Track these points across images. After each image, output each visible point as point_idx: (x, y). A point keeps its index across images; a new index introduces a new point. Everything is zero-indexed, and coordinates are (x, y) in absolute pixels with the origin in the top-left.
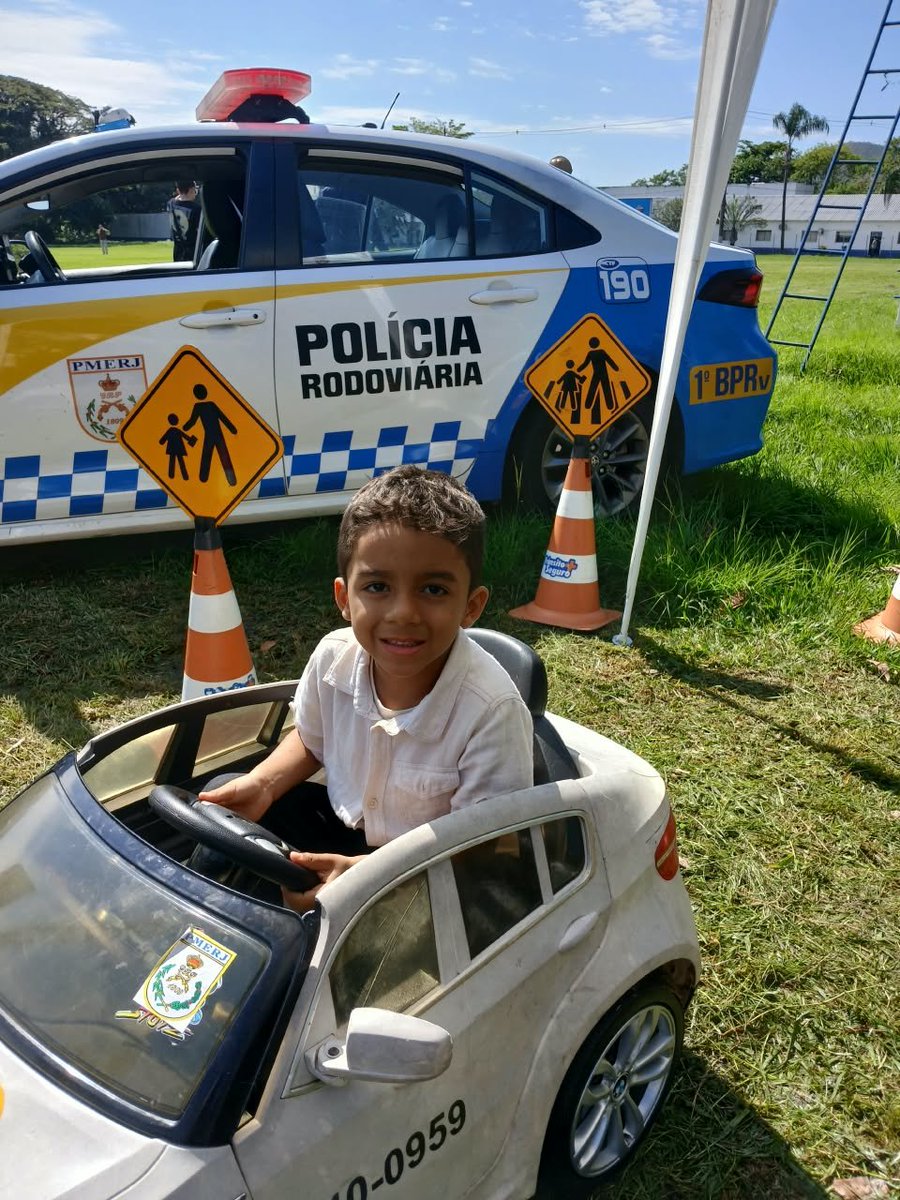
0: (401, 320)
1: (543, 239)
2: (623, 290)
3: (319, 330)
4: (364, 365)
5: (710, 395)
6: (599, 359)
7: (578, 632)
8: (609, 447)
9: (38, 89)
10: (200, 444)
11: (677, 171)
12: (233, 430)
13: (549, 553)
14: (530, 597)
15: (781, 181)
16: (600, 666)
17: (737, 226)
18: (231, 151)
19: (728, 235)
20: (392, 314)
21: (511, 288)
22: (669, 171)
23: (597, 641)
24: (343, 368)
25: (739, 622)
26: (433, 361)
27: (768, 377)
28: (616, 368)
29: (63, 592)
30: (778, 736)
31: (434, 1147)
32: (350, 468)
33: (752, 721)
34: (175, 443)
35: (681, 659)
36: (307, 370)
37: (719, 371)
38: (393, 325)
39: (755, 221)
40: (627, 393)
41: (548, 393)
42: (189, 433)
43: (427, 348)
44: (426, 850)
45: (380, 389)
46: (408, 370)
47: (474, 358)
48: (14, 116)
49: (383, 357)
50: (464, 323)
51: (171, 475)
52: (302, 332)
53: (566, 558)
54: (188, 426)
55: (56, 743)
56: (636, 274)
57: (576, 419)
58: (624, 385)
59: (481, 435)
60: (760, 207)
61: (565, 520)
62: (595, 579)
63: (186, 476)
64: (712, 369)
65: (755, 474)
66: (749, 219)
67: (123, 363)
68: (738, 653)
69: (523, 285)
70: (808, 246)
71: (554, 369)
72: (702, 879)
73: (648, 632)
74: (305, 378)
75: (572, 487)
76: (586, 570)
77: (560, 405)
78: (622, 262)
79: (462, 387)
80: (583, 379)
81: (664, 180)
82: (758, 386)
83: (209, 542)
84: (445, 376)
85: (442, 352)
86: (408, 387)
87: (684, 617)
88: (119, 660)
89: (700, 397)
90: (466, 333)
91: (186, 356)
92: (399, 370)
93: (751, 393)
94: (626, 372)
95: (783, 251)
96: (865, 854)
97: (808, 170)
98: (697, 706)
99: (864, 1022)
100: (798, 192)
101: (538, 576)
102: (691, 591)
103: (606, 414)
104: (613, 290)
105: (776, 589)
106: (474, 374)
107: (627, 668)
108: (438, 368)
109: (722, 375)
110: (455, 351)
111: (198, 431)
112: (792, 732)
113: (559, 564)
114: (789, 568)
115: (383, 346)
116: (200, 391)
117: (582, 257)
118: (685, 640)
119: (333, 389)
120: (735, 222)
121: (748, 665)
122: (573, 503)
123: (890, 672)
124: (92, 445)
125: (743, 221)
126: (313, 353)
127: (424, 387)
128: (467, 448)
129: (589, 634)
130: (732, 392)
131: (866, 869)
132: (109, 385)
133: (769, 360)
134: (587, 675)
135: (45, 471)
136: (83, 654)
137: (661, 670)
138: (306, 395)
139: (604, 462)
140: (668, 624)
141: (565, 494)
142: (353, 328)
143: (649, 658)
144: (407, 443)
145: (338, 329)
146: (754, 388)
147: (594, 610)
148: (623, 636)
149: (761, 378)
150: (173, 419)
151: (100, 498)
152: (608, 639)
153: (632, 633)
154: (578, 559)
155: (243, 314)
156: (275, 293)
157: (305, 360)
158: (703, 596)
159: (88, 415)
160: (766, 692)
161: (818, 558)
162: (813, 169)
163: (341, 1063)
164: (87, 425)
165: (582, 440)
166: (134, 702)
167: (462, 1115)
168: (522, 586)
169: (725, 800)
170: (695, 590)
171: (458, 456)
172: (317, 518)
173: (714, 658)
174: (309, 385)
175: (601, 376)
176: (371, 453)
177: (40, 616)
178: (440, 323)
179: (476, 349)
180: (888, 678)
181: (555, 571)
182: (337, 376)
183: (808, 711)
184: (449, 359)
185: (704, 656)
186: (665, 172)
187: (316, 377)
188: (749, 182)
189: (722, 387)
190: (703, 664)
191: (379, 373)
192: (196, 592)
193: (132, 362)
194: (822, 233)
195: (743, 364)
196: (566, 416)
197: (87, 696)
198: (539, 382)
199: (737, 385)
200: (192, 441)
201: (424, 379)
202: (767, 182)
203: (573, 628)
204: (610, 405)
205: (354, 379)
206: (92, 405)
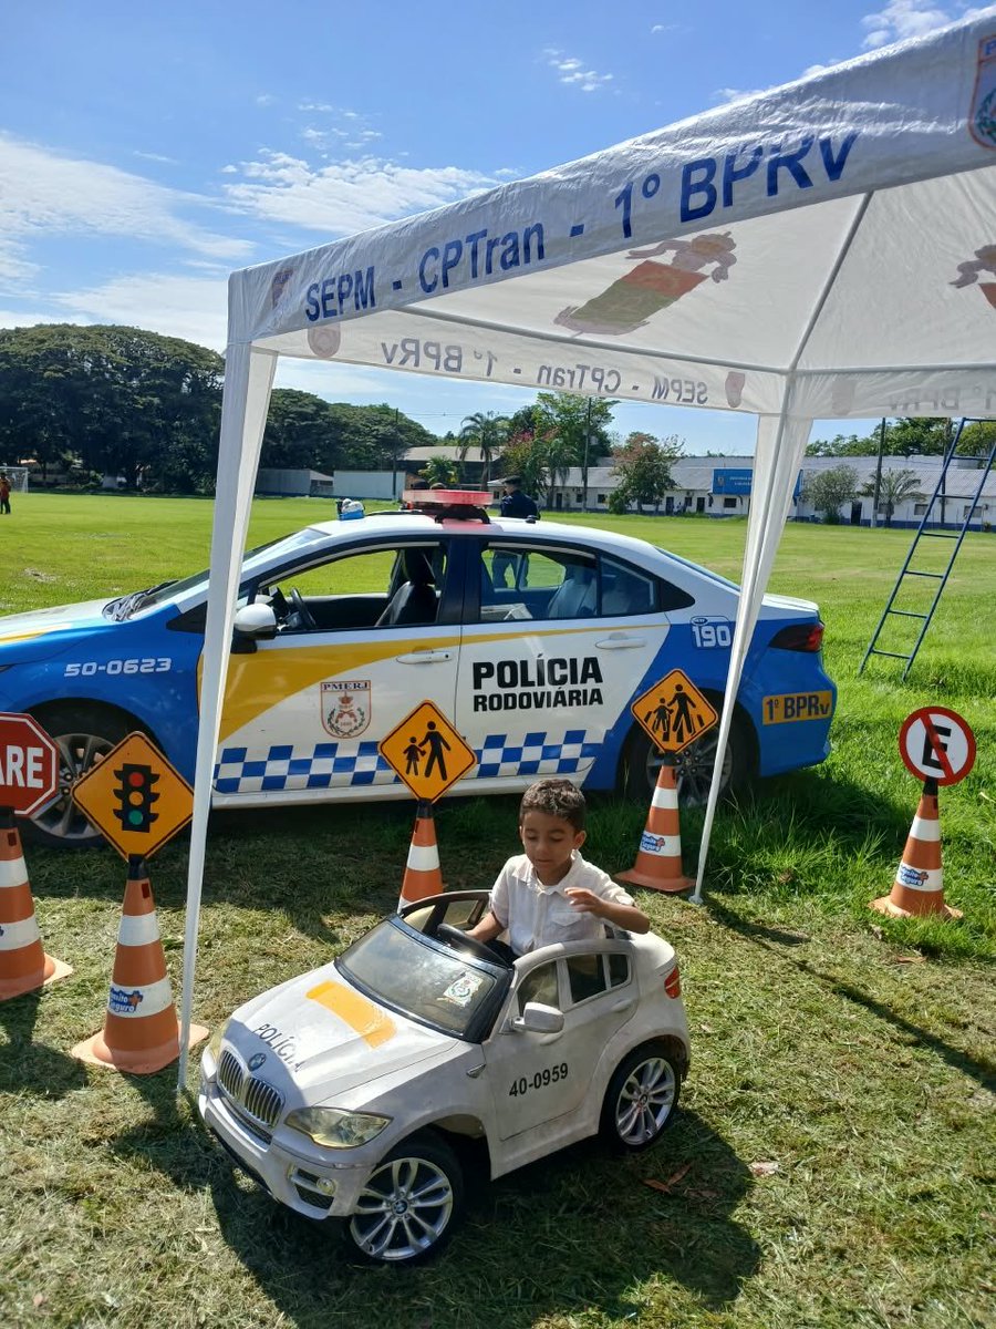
0: (546, 659)
1: (652, 602)
2: (710, 640)
3: (489, 666)
4: (518, 690)
5: (779, 717)
6: (682, 699)
7: (662, 892)
8: (699, 753)
9: (194, 349)
10: (427, 756)
11: (830, 441)
12: (448, 748)
13: (645, 833)
14: (631, 865)
15: (942, 454)
16: (676, 916)
17: (894, 499)
18: (437, 544)
19: (885, 508)
20: (540, 655)
21: (627, 638)
22: (822, 441)
23: (677, 899)
24: (503, 691)
25: (783, 893)
26: (567, 688)
27: (828, 705)
28: (694, 706)
29: (298, 841)
30: (791, 968)
31: (554, 1080)
32: (503, 761)
33: (776, 958)
34: (412, 753)
35: (736, 916)
36: (478, 692)
37: (786, 700)
38: (540, 664)
39: (912, 494)
40: (702, 723)
41: (646, 720)
42: (422, 749)
43: (563, 680)
44: (556, 953)
45: (529, 706)
46: (549, 693)
47: (598, 686)
48: (167, 373)
49: (532, 684)
50: (591, 662)
51: (408, 772)
52: (477, 667)
53: (657, 837)
54: (422, 744)
55: (313, 939)
56: (720, 629)
57: (666, 738)
58: (700, 718)
59: (601, 741)
60: (919, 481)
61: (657, 810)
62: (679, 854)
63: (416, 774)
64: (781, 698)
65: (828, 778)
66: (906, 492)
67: (357, 686)
68: (779, 914)
69: (635, 636)
70: (974, 521)
71: (651, 703)
72: (717, 1039)
73: (715, 896)
74: (476, 698)
75: (662, 786)
76: (671, 847)
77: (655, 728)
78: (710, 620)
79: (588, 706)
80: (671, 711)
81: (817, 451)
82: (820, 712)
83: (426, 813)
84: (577, 698)
85: (574, 681)
86: (548, 706)
87: (744, 887)
88: (347, 890)
89: (771, 718)
90: (592, 668)
91: (426, 706)
92: (543, 694)
93: (813, 717)
94: (700, 708)
95: (943, 526)
96: (825, 1035)
97: (971, 443)
98: (740, 947)
99: (792, 1108)
100: (959, 467)
101: (638, 850)
102: (750, 868)
103: (687, 736)
104: (702, 640)
105: (815, 871)
106: (597, 697)
107: (696, 919)
108: (571, 692)
109: (789, 703)
110: (584, 681)
111: (428, 747)
112: (803, 966)
113: (652, 841)
114: (828, 854)
115: (532, 676)
116: (432, 725)
117: (680, 616)
118: (742, 904)
119: (495, 705)
120: (891, 495)
121: (783, 923)
122: (664, 798)
123: (883, 933)
124: (328, 740)
125: (900, 494)
126: (484, 681)
127: (560, 705)
128: (588, 749)
129: (671, 894)
130: (798, 715)
131: (823, 1044)
132: (346, 700)
133: (829, 692)
134: (665, 921)
135: (295, 756)
136: (321, 885)
137: (720, 922)
138: (476, 709)
139: (696, 765)
140: (733, 891)
141: (657, 790)
142: (512, 665)
143: (713, 913)
144: (545, 744)
145: (502, 665)
146: (817, 713)
147: (678, 877)
148: (696, 896)
149: (822, 706)
150: (413, 740)
151: (328, 777)
152: (686, 899)
153: (703, 895)
154: (666, 838)
155: (439, 654)
156: (461, 641)
157: (477, 685)
158: (759, 872)
159: (329, 720)
160: (791, 941)
161: (849, 849)
162: (977, 443)
163: (522, 1022)
164: (328, 726)
165: (670, 753)
166: (357, 919)
167: (566, 1070)
168: (626, 857)
169: (743, 1001)
170: (752, 867)
171: (583, 755)
172: (477, 796)
173: (760, 917)
174: (480, 703)
175: (683, 710)
176: (519, 751)
177: (286, 858)
178: (573, 662)
179: (599, 679)
180: (880, 937)
181: (649, 846)
182: (499, 696)
183: (817, 954)
184: (580, 687)
185: (754, 915)
186: (818, 442)
187: (484, 697)
188: (908, 454)
189: (790, 711)
190: (752, 920)
191: (528, 695)
192: (416, 844)
193: (362, 685)
194: (987, 508)
195: (807, 695)
196: (659, 735)
197: (327, 912)
198: (641, 711)
199: (801, 711)
200: (423, 753)
201: (560, 699)
202: (927, 454)
203: (660, 888)
204: (690, 730)
205: (510, 699)
206: (333, 713)
